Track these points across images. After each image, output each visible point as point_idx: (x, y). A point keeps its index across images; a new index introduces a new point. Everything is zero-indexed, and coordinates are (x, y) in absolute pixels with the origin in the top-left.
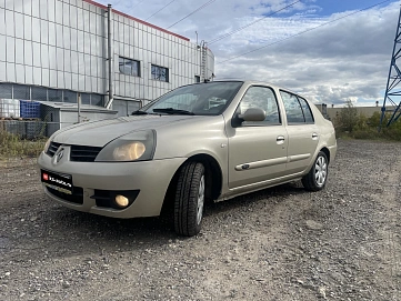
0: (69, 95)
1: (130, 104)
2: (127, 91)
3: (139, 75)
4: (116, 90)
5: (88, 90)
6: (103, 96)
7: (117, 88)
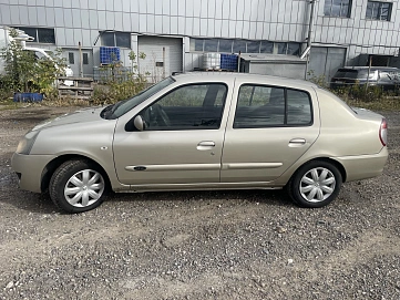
0: (266, 45)
1: (331, 51)
2: (330, 37)
3: (349, 16)
4: (317, 36)
5: (285, 39)
6: (300, 44)
7: (318, 33)
